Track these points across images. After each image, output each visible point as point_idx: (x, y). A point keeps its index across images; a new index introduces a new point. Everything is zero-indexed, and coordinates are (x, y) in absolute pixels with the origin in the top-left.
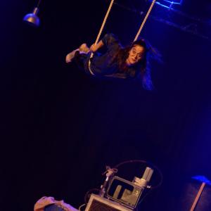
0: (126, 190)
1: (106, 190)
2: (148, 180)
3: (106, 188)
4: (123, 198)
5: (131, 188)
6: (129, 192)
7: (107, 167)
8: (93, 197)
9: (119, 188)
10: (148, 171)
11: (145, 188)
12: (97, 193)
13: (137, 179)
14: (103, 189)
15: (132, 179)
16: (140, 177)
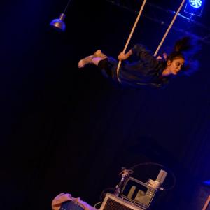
0: (140, 191)
1: (121, 190)
2: (162, 182)
3: (121, 188)
4: (137, 198)
5: (145, 190)
6: (143, 192)
7: (123, 168)
8: (108, 196)
9: (133, 188)
10: (162, 174)
11: (159, 189)
12: (113, 192)
13: (151, 181)
14: (119, 189)
15: (146, 181)
16: (154, 179)
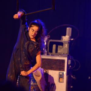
0: (59, 46)
1: (47, 50)
2: (70, 35)
3: (47, 49)
4: (59, 51)
5: (62, 44)
6: (61, 46)
9: (54, 46)
10: (69, 30)
11: (70, 41)
12: (42, 54)
13: (64, 37)
15: (60, 38)
16: (65, 35)
